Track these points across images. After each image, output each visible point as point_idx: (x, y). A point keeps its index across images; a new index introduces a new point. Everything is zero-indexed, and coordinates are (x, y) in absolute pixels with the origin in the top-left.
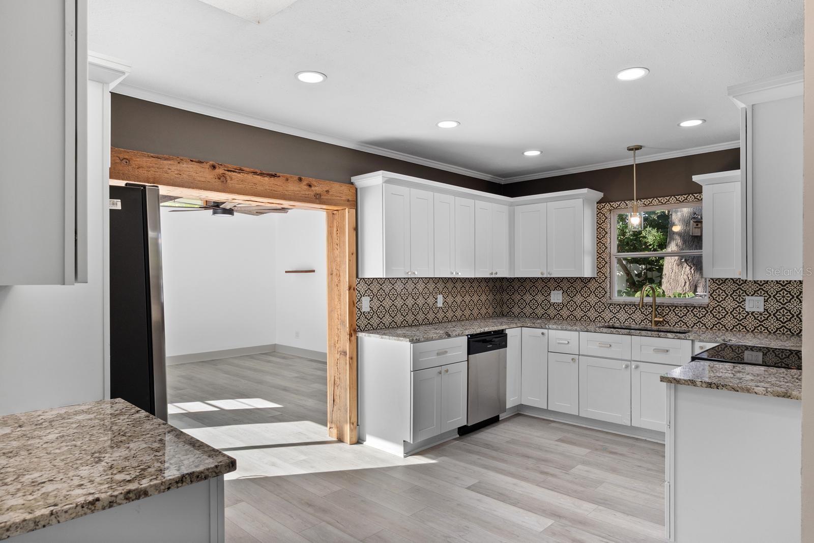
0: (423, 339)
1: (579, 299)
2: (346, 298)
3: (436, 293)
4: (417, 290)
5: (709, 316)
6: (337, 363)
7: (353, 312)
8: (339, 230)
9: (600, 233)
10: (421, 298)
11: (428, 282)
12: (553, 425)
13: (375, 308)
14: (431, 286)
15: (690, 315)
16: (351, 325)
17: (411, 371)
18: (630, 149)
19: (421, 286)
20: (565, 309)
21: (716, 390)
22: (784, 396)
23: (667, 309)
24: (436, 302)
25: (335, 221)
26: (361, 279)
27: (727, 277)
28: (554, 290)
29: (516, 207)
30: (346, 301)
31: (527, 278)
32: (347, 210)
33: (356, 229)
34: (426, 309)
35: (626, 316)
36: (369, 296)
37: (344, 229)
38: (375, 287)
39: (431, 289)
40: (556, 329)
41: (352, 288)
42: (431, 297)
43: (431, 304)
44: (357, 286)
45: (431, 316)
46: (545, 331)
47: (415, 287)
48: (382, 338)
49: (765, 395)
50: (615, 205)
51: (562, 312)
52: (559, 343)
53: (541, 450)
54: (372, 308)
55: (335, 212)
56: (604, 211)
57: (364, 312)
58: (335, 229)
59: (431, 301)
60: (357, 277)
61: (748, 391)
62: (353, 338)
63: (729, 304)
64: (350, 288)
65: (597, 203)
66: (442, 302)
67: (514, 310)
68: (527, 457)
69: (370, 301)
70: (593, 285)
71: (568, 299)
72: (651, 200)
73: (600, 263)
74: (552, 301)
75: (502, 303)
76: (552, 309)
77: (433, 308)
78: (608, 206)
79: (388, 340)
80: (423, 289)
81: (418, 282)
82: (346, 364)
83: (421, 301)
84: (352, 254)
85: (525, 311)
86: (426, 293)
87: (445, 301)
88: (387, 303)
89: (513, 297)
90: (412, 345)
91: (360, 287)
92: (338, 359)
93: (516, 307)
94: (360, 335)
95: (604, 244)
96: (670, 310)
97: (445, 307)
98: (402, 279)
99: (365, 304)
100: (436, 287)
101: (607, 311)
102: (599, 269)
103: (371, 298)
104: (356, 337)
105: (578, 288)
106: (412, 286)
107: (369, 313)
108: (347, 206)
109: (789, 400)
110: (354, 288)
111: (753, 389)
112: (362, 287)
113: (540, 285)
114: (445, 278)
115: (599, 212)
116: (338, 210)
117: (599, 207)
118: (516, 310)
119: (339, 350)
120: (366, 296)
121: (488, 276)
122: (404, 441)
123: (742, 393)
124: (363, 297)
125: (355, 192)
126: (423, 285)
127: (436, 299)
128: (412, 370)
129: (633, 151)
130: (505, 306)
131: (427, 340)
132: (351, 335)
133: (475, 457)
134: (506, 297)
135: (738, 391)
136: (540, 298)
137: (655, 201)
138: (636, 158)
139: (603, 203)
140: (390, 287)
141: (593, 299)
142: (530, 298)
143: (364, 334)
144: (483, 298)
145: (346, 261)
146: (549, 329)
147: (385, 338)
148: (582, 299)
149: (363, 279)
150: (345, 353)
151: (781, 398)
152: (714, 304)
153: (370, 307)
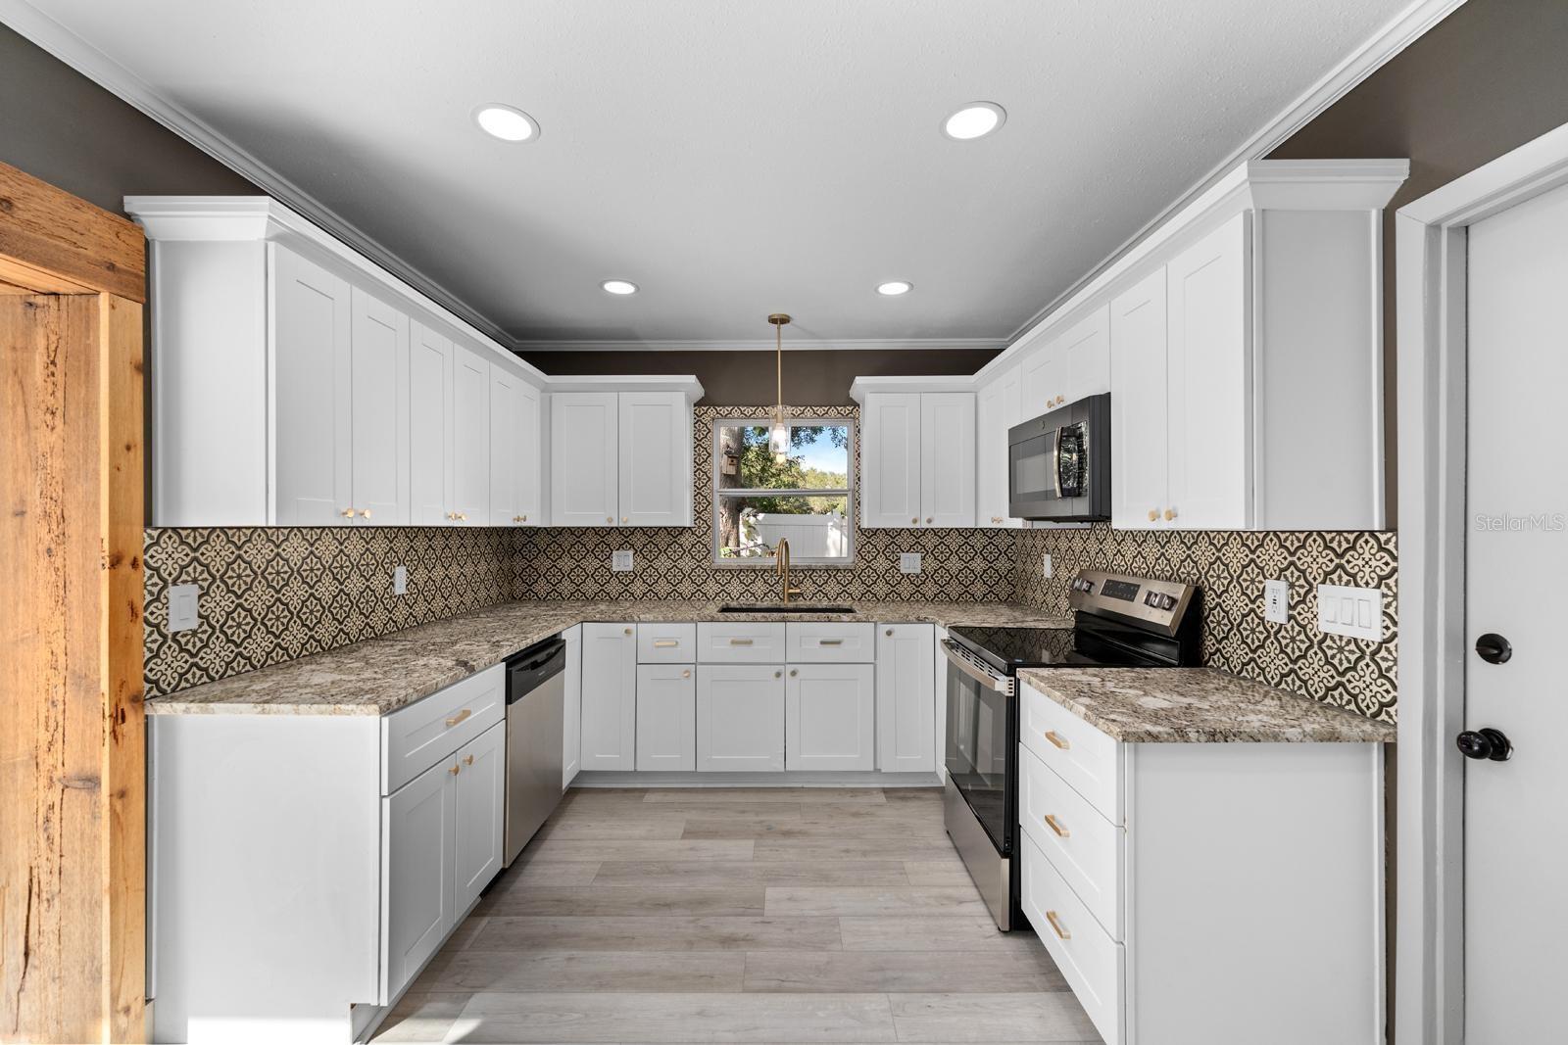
0: (415, 697)
1: (663, 563)
2: (97, 595)
3: (391, 563)
4: (344, 558)
5: (857, 583)
6: (47, 820)
7: (128, 639)
8: (59, 361)
9: (699, 455)
10: (355, 577)
11: (374, 538)
12: (650, 798)
13: (217, 617)
14: (380, 546)
15: (832, 583)
16: (118, 683)
17: (382, 797)
18: (773, 321)
19: (355, 547)
20: (638, 583)
21: (1222, 744)
22: (1329, 740)
23: (801, 574)
24: (392, 583)
25: (41, 331)
26: (165, 530)
27: (902, 527)
28: (618, 550)
29: (554, 394)
30: (97, 606)
31: (564, 528)
32: (104, 300)
33: (146, 368)
34: (367, 602)
35: (741, 588)
36: (195, 581)
37: (88, 363)
38: (217, 555)
39: (380, 554)
40: (653, 622)
41: (127, 562)
42: (380, 574)
43: (380, 591)
44: (146, 551)
45: (378, 619)
46: (632, 626)
47: (341, 551)
48: (263, 711)
49: (1301, 741)
50: (724, 411)
51: (633, 588)
52: (658, 647)
53: (672, 872)
54: (207, 618)
55: (40, 300)
56: (706, 419)
57: (175, 634)
58: (39, 360)
59: (379, 582)
60: (148, 522)
61: (1276, 737)
62: (132, 725)
63: (881, 564)
64: (115, 561)
65: (695, 405)
66: (405, 583)
67: (536, 588)
68: (664, 905)
69: (200, 597)
70: (686, 540)
71: (644, 564)
72: (802, 409)
73: (699, 503)
74: (615, 569)
75: (511, 576)
76: (614, 581)
77: (386, 599)
78: (712, 412)
79: (293, 717)
80: (362, 555)
81: (348, 538)
82: (95, 817)
83: (354, 586)
84: (128, 448)
85: (560, 588)
86: (368, 565)
87: (412, 580)
88: (259, 598)
89: (536, 563)
90: (386, 720)
91: (158, 556)
92: (52, 807)
93: (542, 582)
94: (161, 710)
95: (705, 473)
96: (806, 576)
97: (411, 594)
98: (304, 531)
99: (182, 610)
100: (391, 548)
101: (711, 583)
102: (698, 514)
103: (201, 587)
104: (142, 721)
105: (663, 546)
106: (334, 548)
107: (194, 633)
108: (107, 284)
109: (1337, 743)
110: (135, 560)
111: (1284, 733)
112: (169, 556)
113: (591, 541)
114: (430, 528)
115: (698, 420)
116: (56, 294)
117: (697, 412)
118: (542, 587)
119: (58, 774)
120: (185, 582)
121: (510, 524)
122: (353, 1006)
123: (1266, 744)
124: (171, 588)
125: (142, 248)
126: (361, 546)
127: (391, 577)
128: (385, 792)
129: (776, 326)
130: (518, 582)
131: (425, 694)
132: (119, 717)
133: (556, 958)
134: (519, 564)
135: (1259, 741)
136: (591, 563)
137: (809, 412)
138: (782, 341)
139: (705, 406)
140: (268, 550)
141: (687, 564)
142: (572, 563)
143: (179, 707)
144: (482, 567)
145: (97, 472)
146: (640, 621)
147: (278, 712)
148: (669, 564)
149: (174, 529)
150: (91, 782)
151: (1324, 743)
152: (863, 564)
153: (200, 616)
